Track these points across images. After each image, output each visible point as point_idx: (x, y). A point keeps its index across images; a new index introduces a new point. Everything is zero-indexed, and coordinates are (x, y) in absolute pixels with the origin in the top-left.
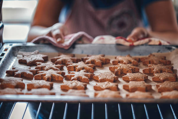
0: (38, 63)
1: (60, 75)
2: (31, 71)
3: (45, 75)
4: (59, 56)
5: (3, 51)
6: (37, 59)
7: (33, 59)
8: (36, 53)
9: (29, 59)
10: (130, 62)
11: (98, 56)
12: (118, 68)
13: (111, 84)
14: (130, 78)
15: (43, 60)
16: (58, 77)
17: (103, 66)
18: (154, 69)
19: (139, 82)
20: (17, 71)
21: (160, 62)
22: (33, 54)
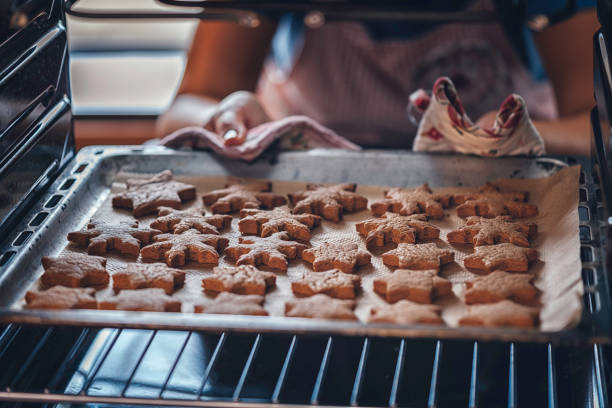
0: (162, 209)
1: (211, 249)
2: (135, 235)
3: (169, 247)
4: (227, 187)
5: (72, 173)
6: (161, 199)
7: (152, 197)
8: (164, 178)
9: (139, 198)
10: (419, 208)
11: (336, 189)
12: (378, 229)
13: (343, 279)
14: (401, 258)
15: (179, 200)
16: (205, 253)
17: (345, 217)
18: (477, 232)
19: (419, 272)
20: (96, 235)
21: (506, 208)
22: (154, 182)
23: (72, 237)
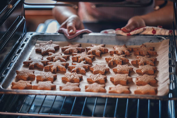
0: (50, 53)
1: (64, 67)
2: (42, 62)
3: (52, 66)
4: (68, 45)
6: (49, 50)
7: (47, 49)
8: (50, 42)
9: (43, 49)
10: (123, 53)
11: (100, 46)
12: (111, 60)
13: (101, 77)
14: (118, 70)
15: (55, 50)
16: (62, 68)
18: (140, 61)
19: (123, 75)
20: (31, 62)
21: (148, 53)
22: (47, 44)
23: (24, 63)
